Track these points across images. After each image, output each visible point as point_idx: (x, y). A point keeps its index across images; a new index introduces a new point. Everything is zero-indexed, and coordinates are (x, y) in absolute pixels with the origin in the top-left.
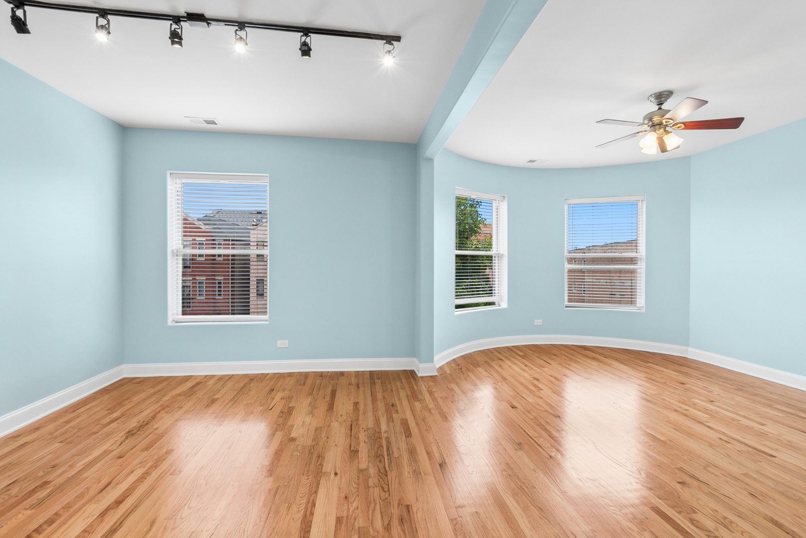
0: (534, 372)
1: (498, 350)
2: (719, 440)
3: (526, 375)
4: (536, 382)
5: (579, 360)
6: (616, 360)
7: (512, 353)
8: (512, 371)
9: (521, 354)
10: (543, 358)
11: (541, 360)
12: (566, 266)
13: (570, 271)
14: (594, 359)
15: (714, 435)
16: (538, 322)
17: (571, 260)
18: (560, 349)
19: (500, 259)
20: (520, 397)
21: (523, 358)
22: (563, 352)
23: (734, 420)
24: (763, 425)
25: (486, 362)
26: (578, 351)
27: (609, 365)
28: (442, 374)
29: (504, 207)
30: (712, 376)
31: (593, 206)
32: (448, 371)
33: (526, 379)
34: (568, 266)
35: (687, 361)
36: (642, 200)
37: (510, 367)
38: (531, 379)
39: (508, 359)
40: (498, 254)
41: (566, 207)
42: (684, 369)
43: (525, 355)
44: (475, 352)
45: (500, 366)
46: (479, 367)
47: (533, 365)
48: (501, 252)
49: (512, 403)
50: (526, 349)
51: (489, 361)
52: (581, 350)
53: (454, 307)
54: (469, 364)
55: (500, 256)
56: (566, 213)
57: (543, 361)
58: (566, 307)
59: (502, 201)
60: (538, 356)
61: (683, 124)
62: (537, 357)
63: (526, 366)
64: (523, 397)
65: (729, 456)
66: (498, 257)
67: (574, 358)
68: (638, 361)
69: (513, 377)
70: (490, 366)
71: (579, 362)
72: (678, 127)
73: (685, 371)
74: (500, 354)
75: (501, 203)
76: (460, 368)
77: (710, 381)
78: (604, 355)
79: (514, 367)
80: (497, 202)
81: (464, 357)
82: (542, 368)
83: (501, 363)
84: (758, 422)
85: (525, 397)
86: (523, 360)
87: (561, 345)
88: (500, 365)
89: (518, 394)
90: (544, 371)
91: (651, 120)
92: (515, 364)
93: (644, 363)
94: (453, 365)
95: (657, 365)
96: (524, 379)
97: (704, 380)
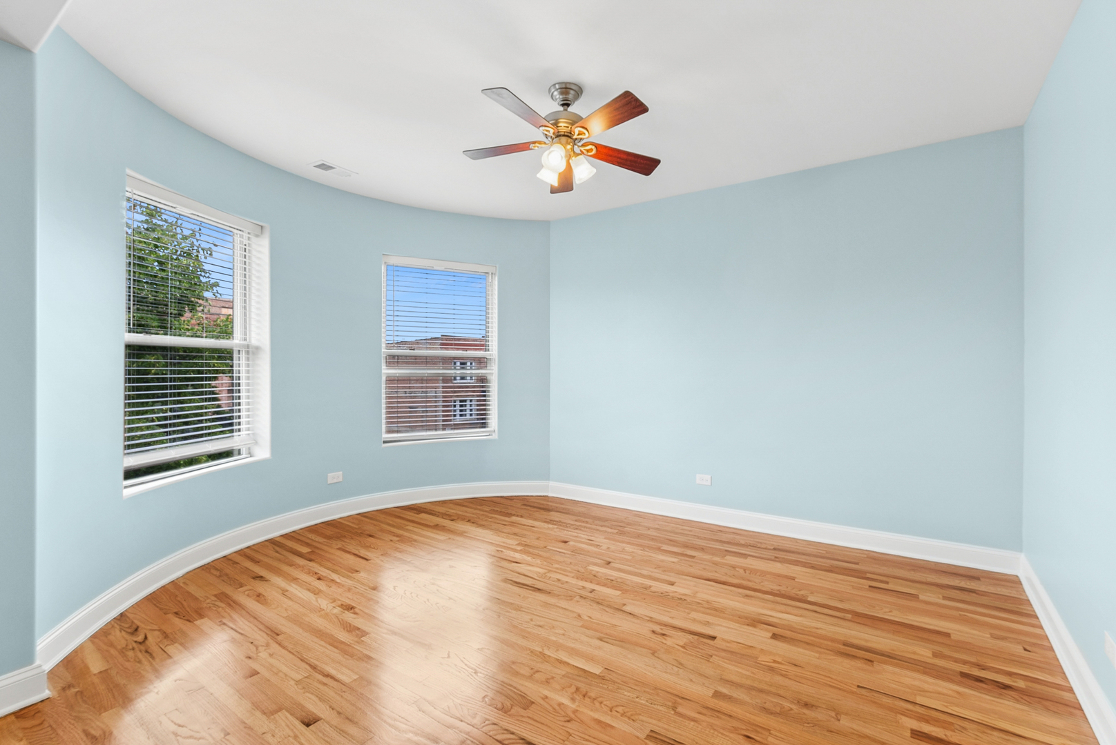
0: (340, 590)
1: (248, 554)
2: (653, 636)
3: (324, 603)
4: (349, 617)
5: (415, 537)
6: (469, 521)
7: (285, 553)
8: (290, 603)
9: (305, 550)
10: (350, 548)
11: (348, 556)
12: (383, 371)
13: (390, 380)
14: (436, 527)
15: (644, 629)
16: (335, 477)
17: (393, 360)
18: (377, 520)
19: (251, 356)
20: (320, 677)
21: (310, 560)
22: (385, 526)
23: (646, 588)
24: (672, 584)
25: (223, 597)
26: (408, 517)
27: (462, 534)
28: (70, 686)
29: (261, 250)
30: (586, 520)
31: (427, 272)
32: (96, 665)
33: (326, 616)
34: (386, 371)
35: (548, 501)
36: (492, 274)
37: (284, 592)
38: (337, 610)
39: (278, 572)
40: (248, 346)
41: (383, 268)
42: (555, 516)
43: (312, 552)
44: (188, 573)
45: (259, 597)
46: (201, 616)
47: (334, 571)
48: (254, 341)
49: (302, 707)
50: (313, 536)
51: (229, 590)
52: (409, 513)
53: (121, 475)
54: (170, 616)
55: (252, 351)
56: (383, 279)
57: (352, 557)
58: (385, 442)
59: (257, 236)
60: (339, 546)
61: (596, 147)
62: (339, 549)
63: (319, 579)
64: (328, 676)
65: (681, 664)
66: (248, 353)
67: (405, 534)
68: (496, 516)
69: (295, 620)
70: (233, 604)
71: (415, 541)
72: (588, 151)
73: (557, 519)
74: (256, 562)
75: (254, 239)
76: (140, 638)
77: (589, 528)
78: (449, 516)
79: (294, 589)
80: (246, 235)
81: (152, 598)
82: (355, 575)
83: (260, 587)
84: (666, 581)
85: (333, 672)
86: (311, 564)
87: (377, 510)
88: (259, 595)
89: (314, 668)
90: (358, 581)
91: (556, 124)
92: (295, 580)
93: (507, 519)
94: (119, 637)
95: (522, 517)
96: (321, 616)
97: (582, 529)
